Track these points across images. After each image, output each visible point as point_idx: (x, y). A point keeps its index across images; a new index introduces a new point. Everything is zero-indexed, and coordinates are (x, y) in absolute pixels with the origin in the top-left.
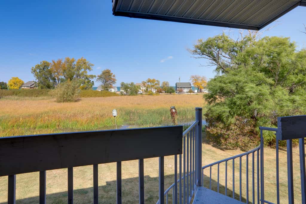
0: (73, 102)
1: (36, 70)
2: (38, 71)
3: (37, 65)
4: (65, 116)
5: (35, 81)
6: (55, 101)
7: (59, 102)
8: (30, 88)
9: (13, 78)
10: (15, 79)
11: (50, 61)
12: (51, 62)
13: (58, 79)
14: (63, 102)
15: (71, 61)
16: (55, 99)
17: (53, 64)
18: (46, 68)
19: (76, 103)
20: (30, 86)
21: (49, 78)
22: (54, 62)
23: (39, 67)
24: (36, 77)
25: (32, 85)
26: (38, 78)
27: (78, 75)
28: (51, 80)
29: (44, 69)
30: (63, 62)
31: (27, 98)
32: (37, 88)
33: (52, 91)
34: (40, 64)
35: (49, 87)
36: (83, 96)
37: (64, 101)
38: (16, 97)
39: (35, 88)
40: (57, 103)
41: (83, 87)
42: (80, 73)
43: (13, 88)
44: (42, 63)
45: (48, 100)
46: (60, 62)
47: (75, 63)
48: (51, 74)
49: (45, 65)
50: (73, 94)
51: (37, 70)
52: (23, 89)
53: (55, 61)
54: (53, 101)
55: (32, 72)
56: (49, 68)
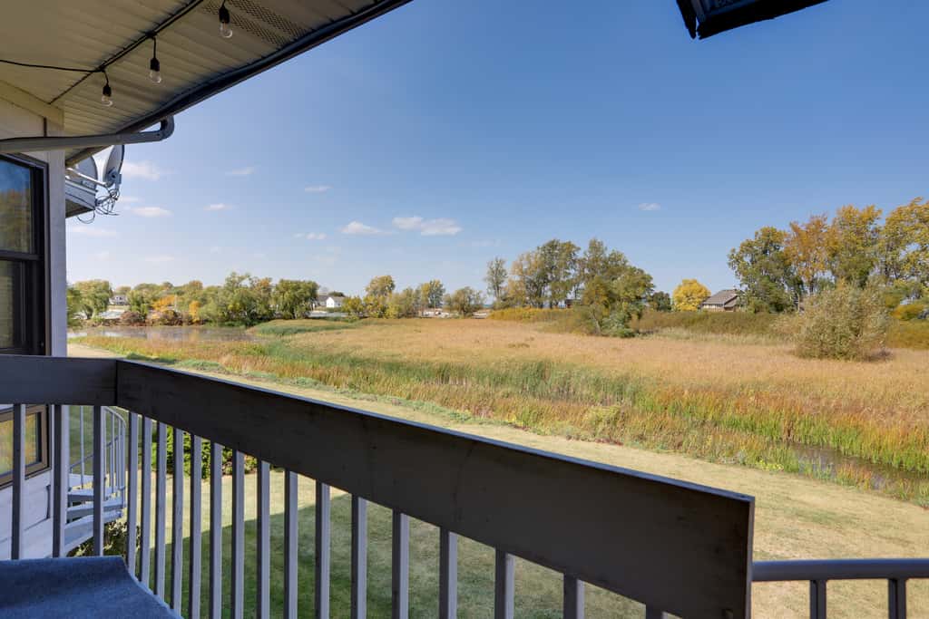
0: (858, 360)
1: (742, 258)
2: (747, 259)
3: (747, 243)
4: (817, 405)
5: (738, 288)
6: (791, 352)
7: (804, 355)
8: (726, 309)
9: (685, 282)
10: (691, 283)
11: (783, 227)
12: (789, 230)
13: (812, 283)
14: (820, 357)
15: (861, 219)
16: (794, 347)
17: (793, 234)
18: (772, 249)
19: (869, 366)
20: (725, 304)
21: (782, 279)
22: (796, 229)
23: (751, 247)
24: (741, 277)
25: (729, 301)
26: (747, 280)
27: (892, 269)
28: (786, 286)
29: (765, 252)
30: (829, 223)
31: (711, 336)
32: (743, 310)
33: (783, 320)
34: (752, 239)
35: (779, 307)
36: (908, 345)
37: (824, 355)
38: (685, 333)
39: (737, 310)
40: (796, 359)
41: (909, 308)
42: (901, 258)
43: (684, 307)
44: (760, 233)
45: (770, 349)
46: (817, 225)
47: (881, 223)
48: (786, 267)
49: (770, 241)
50: (857, 332)
51: (744, 259)
52: (706, 311)
53: (799, 226)
54: (784, 352)
55: (729, 264)
56: (782, 249)
